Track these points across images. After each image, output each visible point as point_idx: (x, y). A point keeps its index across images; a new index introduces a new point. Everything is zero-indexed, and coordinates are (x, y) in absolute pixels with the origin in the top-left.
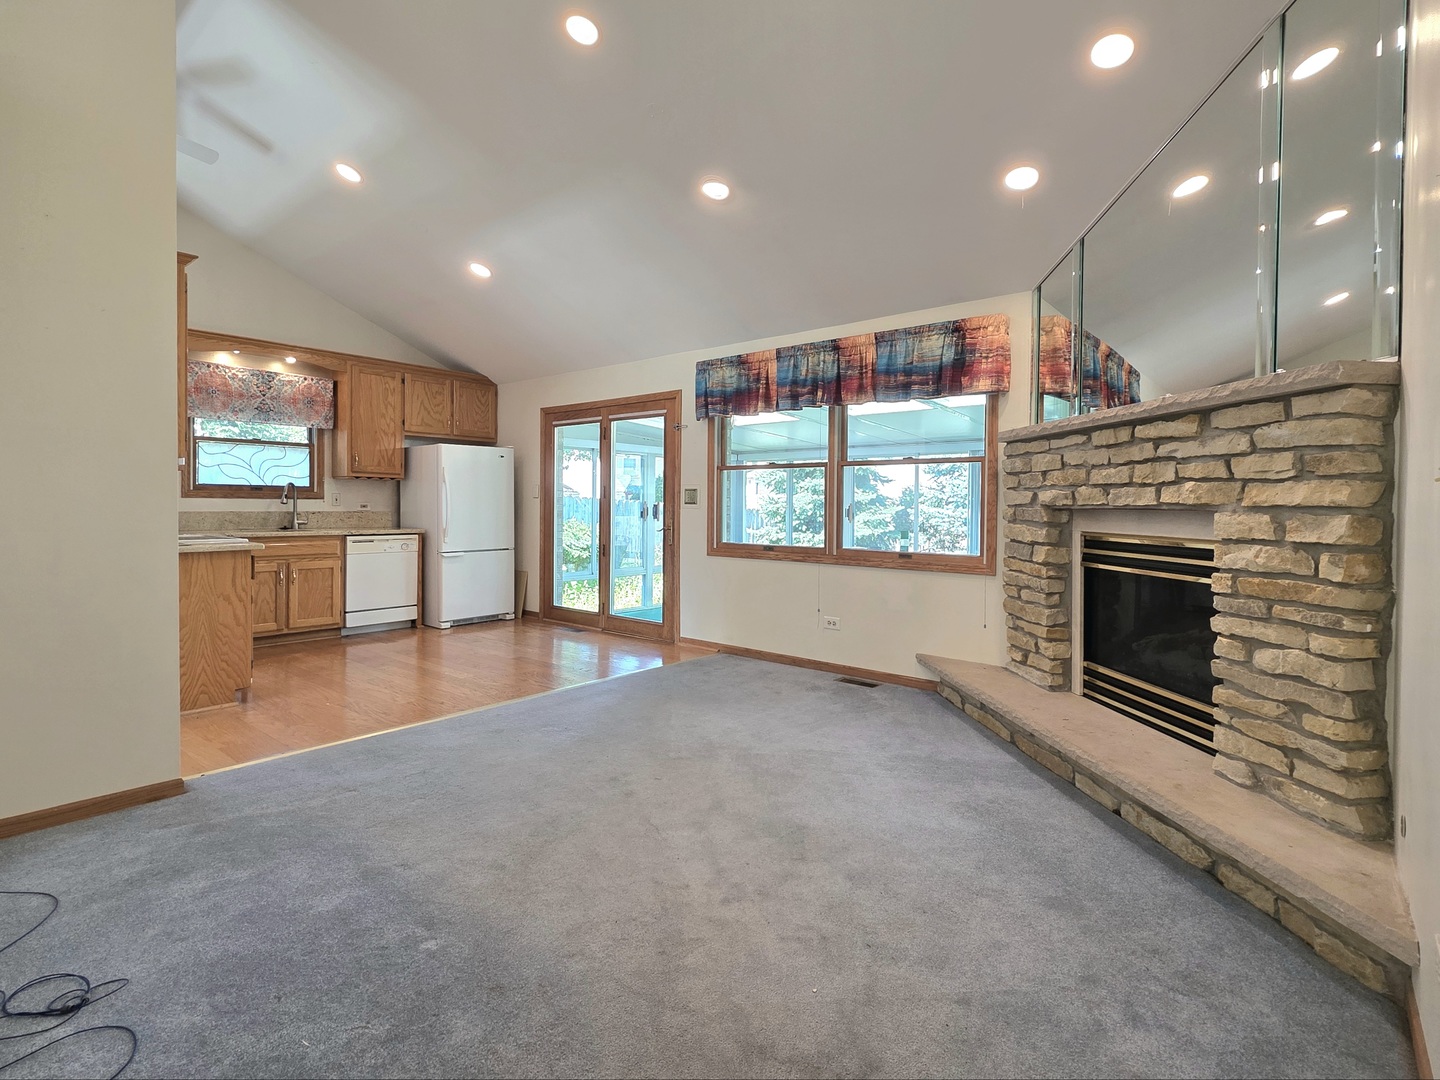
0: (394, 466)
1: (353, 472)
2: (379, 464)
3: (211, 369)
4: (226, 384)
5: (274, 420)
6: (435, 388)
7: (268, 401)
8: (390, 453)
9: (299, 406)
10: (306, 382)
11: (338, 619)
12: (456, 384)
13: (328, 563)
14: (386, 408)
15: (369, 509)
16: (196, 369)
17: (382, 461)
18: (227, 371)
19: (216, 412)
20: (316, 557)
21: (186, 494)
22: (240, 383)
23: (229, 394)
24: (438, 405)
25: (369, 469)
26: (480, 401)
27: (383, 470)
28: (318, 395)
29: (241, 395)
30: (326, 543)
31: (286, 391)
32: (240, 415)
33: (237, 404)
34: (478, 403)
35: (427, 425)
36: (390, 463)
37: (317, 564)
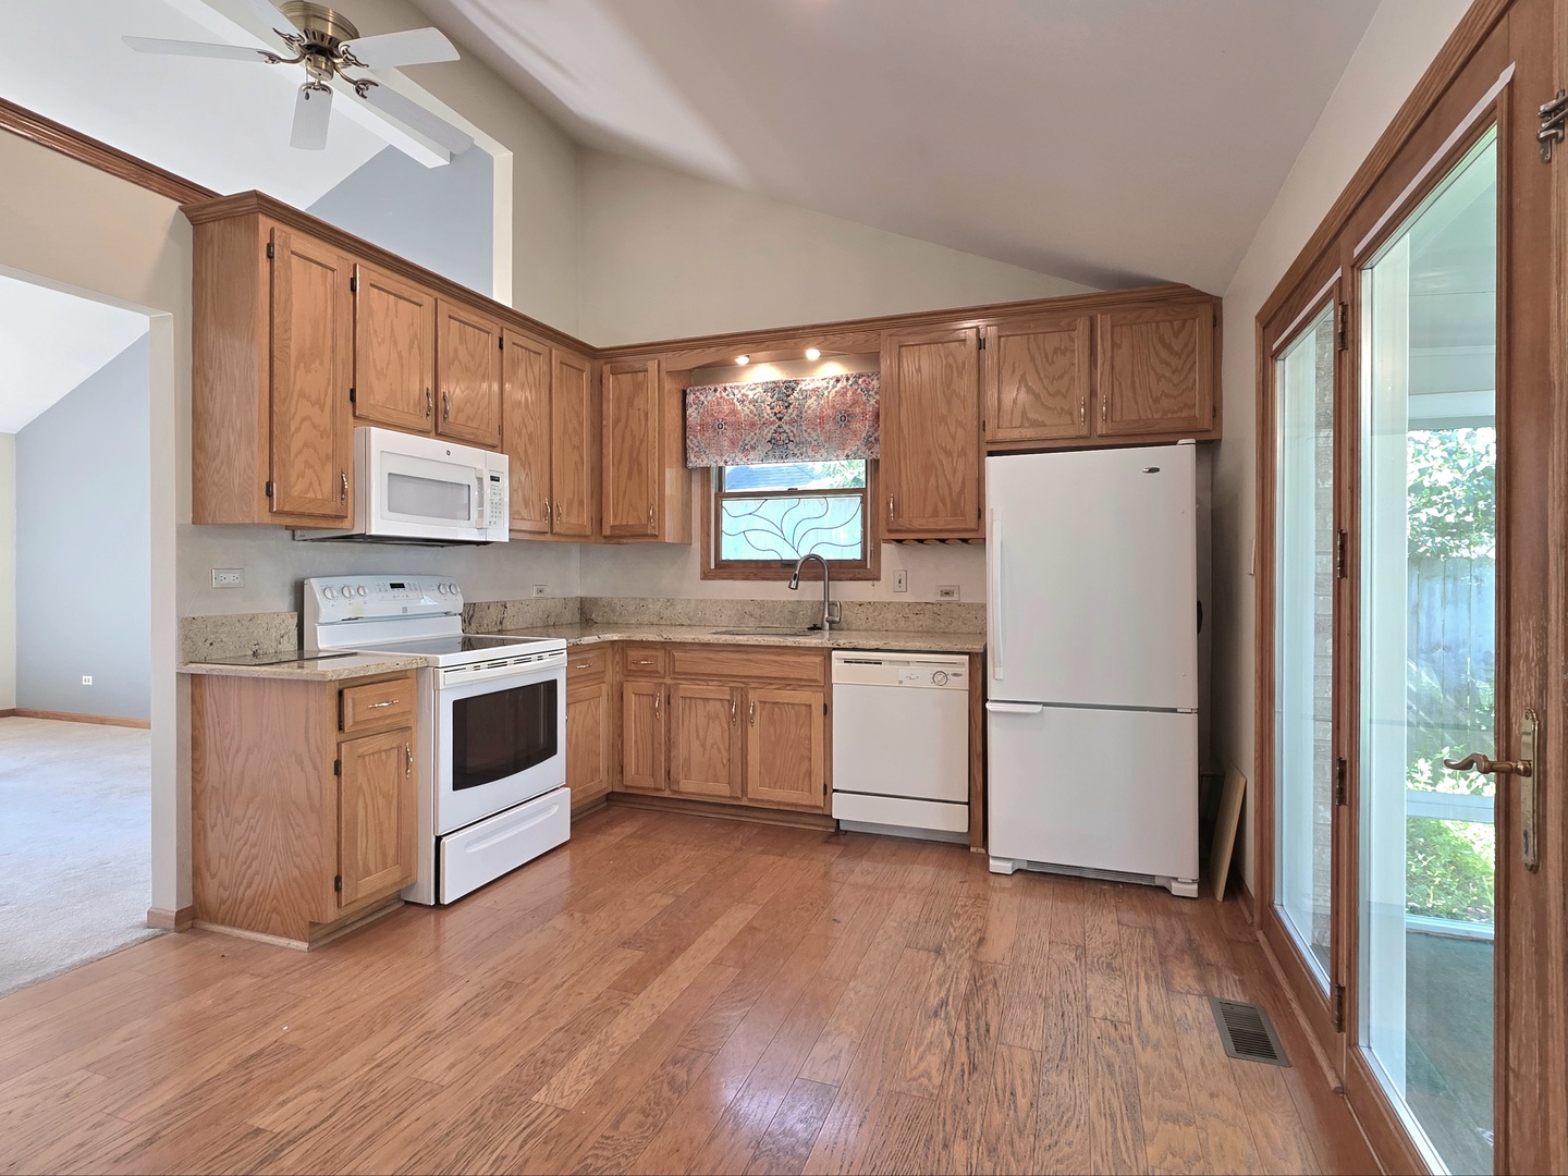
0: (963, 514)
1: (890, 531)
2: (935, 514)
3: (718, 394)
4: (734, 412)
5: (794, 455)
6: (1053, 341)
7: (786, 427)
8: (956, 488)
9: (827, 427)
10: (839, 385)
11: (819, 800)
12: (1103, 322)
13: (802, 696)
14: (949, 403)
15: (954, 598)
16: (702, 398)
17: (940, 504)
18: (736, 392)
19: (721, 455)
20: (787, 683)
21: (706, 575)
22: (751, 407)
23: (737, 426)
24: (1061, 377)
25: (917, 524)
26: (1169, 348)
27: (941, 525)
28: (855, 403)
29: (753, 425)
30: (800, 659)
31: (809, 408)
32: (752, 455)
33: (748, 438)
34: (1164, 354)
35: (1035, 424)
36: (957, 510)
37: (786, 696)
